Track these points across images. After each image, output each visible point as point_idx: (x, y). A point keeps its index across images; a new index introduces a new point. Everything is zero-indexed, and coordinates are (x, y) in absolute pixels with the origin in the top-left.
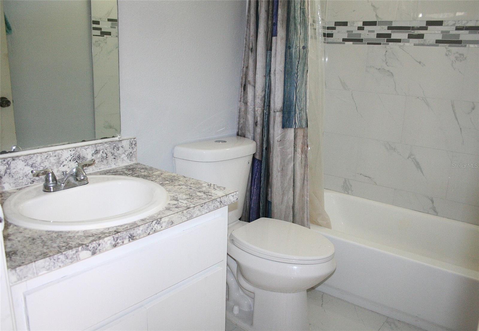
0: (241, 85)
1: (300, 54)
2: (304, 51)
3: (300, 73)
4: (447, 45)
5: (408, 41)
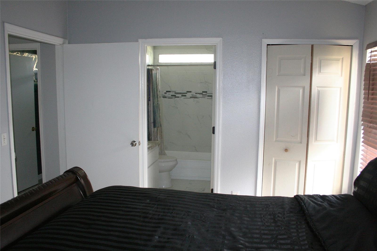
1: (157, 105)
4: (193, 98)
5: (181, 97)
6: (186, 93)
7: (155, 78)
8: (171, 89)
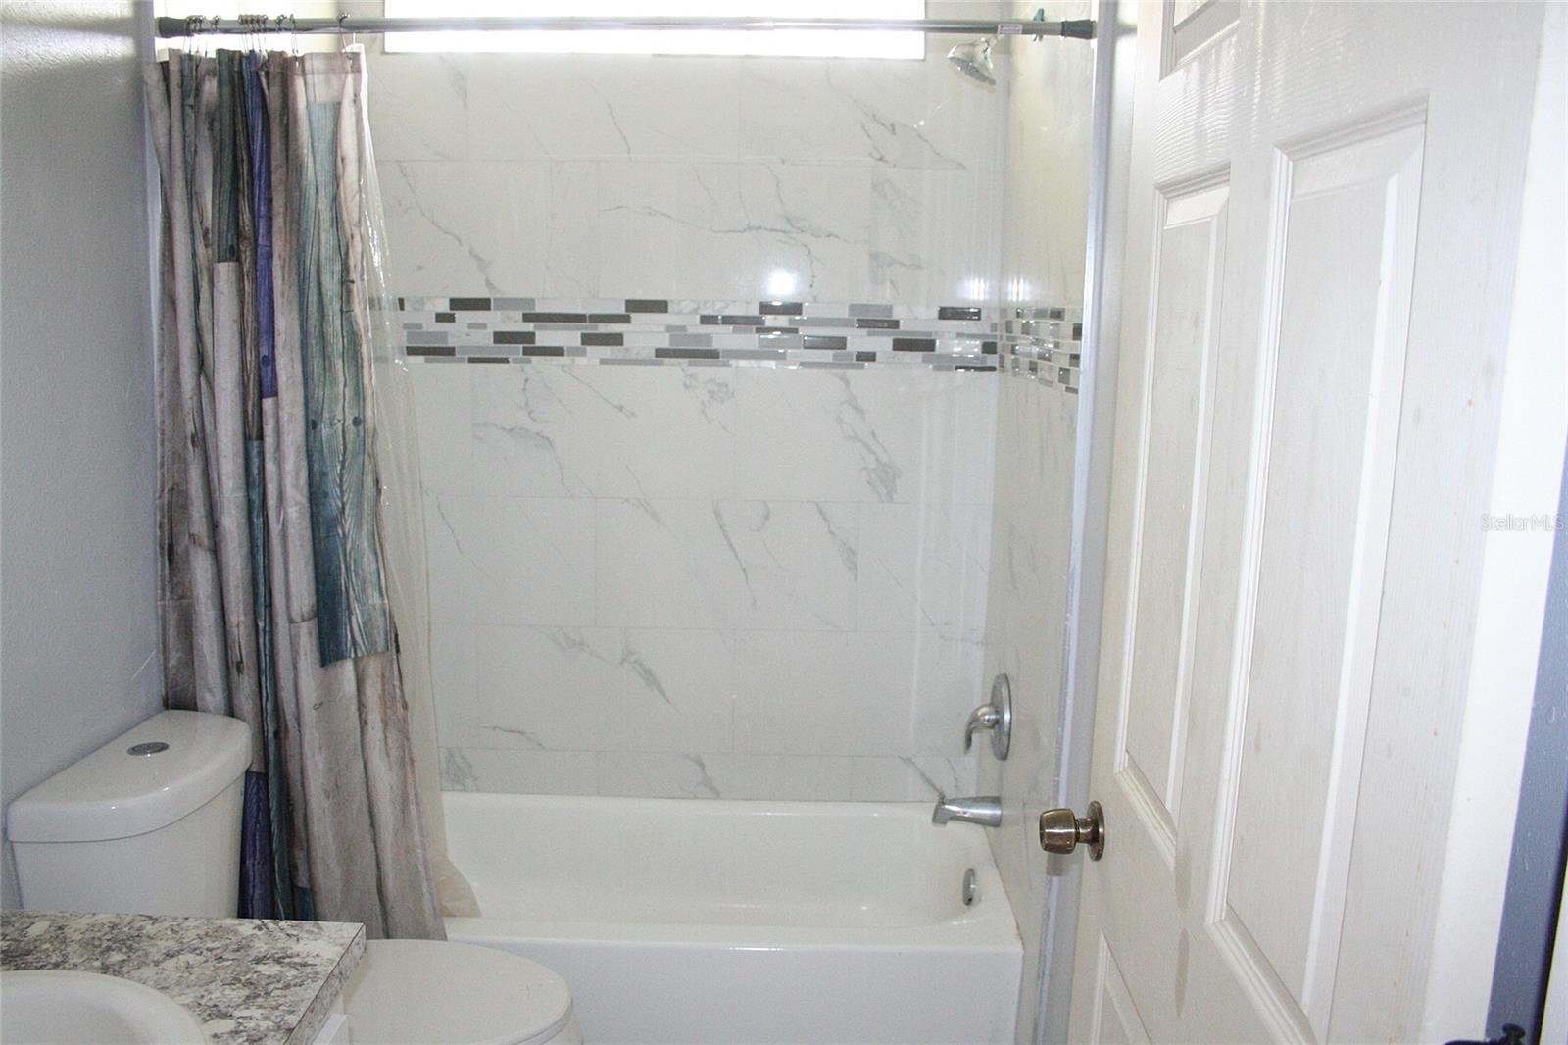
0: (162, 548)
1: (347, 440)
2: (358, 431)
3: (351, 496)
4: (684, 361)
5: (582, 353)
6: (624, 319)
7: (323, 146)
8: (489, 284)
